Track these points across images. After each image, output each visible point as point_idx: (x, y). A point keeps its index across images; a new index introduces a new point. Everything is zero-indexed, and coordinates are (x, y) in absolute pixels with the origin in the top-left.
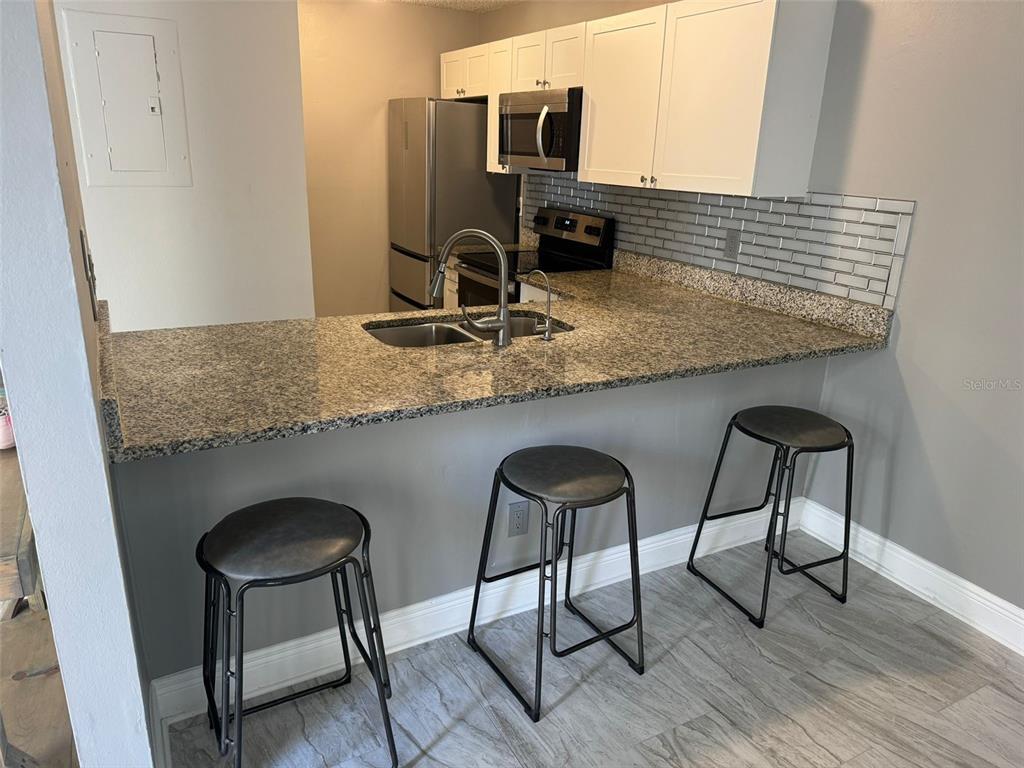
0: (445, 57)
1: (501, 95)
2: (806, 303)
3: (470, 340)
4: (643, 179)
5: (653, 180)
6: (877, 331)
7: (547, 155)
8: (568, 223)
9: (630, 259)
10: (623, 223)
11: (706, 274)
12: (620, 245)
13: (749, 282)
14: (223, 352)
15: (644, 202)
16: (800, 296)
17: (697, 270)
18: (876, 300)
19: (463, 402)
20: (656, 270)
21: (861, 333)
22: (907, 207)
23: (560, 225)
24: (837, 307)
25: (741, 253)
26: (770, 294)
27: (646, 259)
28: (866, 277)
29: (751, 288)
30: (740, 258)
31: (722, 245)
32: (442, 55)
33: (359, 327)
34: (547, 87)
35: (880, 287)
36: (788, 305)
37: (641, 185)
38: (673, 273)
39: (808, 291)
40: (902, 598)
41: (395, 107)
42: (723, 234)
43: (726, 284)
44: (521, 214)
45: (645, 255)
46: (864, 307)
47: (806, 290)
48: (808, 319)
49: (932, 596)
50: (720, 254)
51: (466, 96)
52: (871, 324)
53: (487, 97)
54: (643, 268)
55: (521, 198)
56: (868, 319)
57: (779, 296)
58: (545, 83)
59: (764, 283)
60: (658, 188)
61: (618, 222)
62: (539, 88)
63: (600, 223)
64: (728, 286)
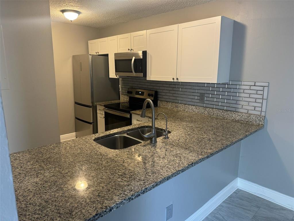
0: (90, 42)
1: (115, 53)
2: (233, 115)
3: (140, 143)
4: (173, 79)
5: (177, 79)
6: (261, 123)
7: (135, 72)
8: (140, 93)
9: (164, 103)
10: (160, 92)
11: (194, 107)
12: (160, 99)
13: (211, 109)
14: (43, 164)
15: (168, 86)
16: (230, 113)
17: (190, 106)
18: (259, 113)
19: (167, 177)
20: (174, 106)
21: (255, 124)
22: (266, 84)
23: (137, 93)
24: (245, 116)
25: (206, 100)
26: (219, 113)
27: (170, 104)
28: (254, 106)
29: (212, 111)
30: (205, 102)
31: (199, 98)
32: (89, 41)
33: (93, 141)
34: (132, 51)
35: (260, 109)
36: (226, 116)
37: (172, 81)
38: (181, 107)
39: (234, 111)
40: (283, 210)
41: (75, 58)
42: (199, 95)
43: (202, 110)
44: (120, 90)
45: (170, 102)
46: (255, 116)
47: (232, 111)
48: (234, 120)
49: (291, 207)
50: (198, 101)
51: (99, 54)
52: (258, 121)
53: (108, 54)
54: (170, 106)
55: (120, 86)
56: (257, 119)
57: (223, 113)
58: (131, 50)
59: (216, 110)
60: (179, 81)
61: (158, 92)
62: (129, 51)
63: (153, 93)
64: (203, 111)
